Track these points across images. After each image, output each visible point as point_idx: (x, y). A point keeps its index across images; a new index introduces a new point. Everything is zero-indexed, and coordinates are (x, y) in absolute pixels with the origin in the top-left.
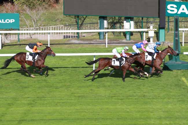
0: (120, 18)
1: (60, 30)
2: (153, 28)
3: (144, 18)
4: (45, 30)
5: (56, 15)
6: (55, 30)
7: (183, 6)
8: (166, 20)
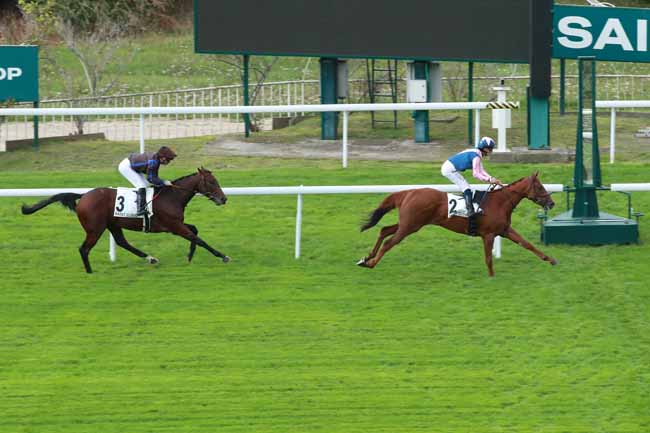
0: (393, 65)
1: (182, 104)
2: (507, 101)
4: (129, 105)
6: (164, 104)
7: (613, 24)
8: (553, 71)
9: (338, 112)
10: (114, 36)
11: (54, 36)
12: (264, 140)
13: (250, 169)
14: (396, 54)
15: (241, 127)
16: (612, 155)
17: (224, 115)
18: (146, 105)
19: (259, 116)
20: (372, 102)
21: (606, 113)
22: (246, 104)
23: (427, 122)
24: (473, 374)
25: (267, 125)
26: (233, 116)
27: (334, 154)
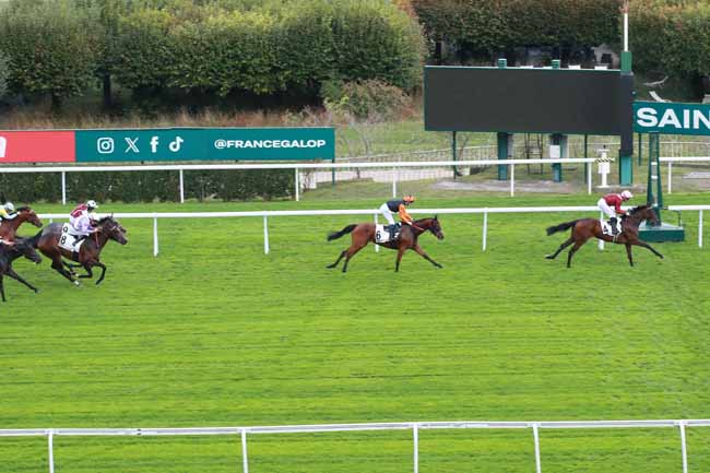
2: (607, 157)
6: (407, 160)
7: (670, 112)
9: (508, 165)
10: (379, 121)
11: (344, 122)
12: (465, 181)
13: (456, 198)
14: (542, 130)
15: (452, 174)
16: (670, 189)
17: (442, 167)
18: (397, 161)
19: (462, 167)
20: (528, 158)
21: (666, 164)
22: (454, 159)
23: (560, 170)
24: (587, 318)
25: (467, 172)
26: (447, 167)
27: (505, 189)
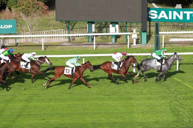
0: (106, 23)
1: (52, 34)
2: (136, 32)
3: (128, 23)
4: (39, 34)
5: (49, 20)
6: (48, 34)
7: (163, 12)
8: (148, 24)
9: (92, 36)
11: (20, 17)
13: (70, 50)
18: (43, 34)
20: (101, 33)
21: (162, 35)
22: (69, 34)
26: (65, 37)
27: (91, 46)
